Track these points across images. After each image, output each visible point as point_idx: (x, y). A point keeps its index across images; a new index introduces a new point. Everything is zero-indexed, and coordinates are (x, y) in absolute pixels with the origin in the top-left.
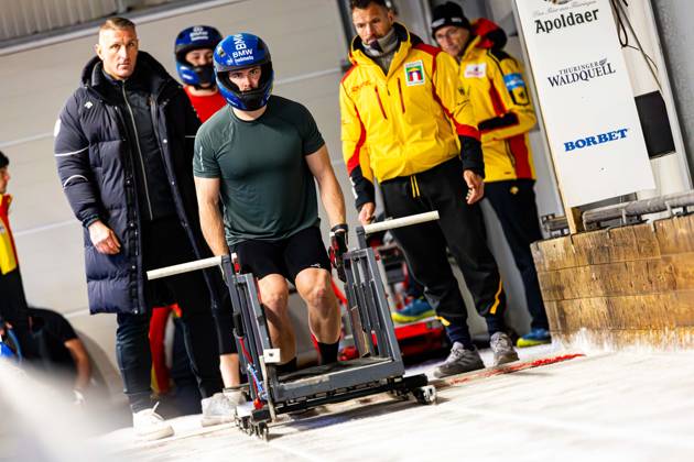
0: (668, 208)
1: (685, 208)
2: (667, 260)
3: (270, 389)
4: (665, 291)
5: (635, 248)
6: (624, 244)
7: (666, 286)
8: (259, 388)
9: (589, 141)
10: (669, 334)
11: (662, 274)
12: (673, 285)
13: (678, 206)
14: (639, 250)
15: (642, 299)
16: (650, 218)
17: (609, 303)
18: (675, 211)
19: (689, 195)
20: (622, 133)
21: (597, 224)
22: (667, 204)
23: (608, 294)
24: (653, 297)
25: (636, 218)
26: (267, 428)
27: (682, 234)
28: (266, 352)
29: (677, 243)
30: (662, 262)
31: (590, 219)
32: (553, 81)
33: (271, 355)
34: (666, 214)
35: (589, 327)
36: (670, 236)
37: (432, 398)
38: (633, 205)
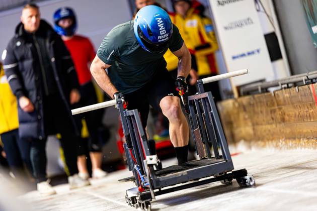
0: (280, 85)
1: (288, 84)
2: (280, 109)
3: (151, 181)
4: (280, 123)
5: (265, 104)
6: (260, 102)
7: (280, 120)
8: (142, 179)
9: (243, 55)
10: (281, 143)
11: (278, 115)
12: (283, 120)
13: (284, 84)
14: (267, 104)
15: (269, 127)
16: (272, 90)
17: (254, 129)
18: (283, 86)
19: (289, 79)
20: (258, 51)
21: (247, 93)
22: (280, 83)
23: (253, 125)
24: (274, 126)
25: (265, 90)
26: (150, 204)
27: (287, 97)
28: (148, 157)
29: (285, 101)
30: (278, 110)
31: (244, 91)
32: (226, 28)
33: (151, 159)
34: (279, 88)
35: (245, 140)
36: (281, 98)
37: (251, 184)
38: (264, 84)
